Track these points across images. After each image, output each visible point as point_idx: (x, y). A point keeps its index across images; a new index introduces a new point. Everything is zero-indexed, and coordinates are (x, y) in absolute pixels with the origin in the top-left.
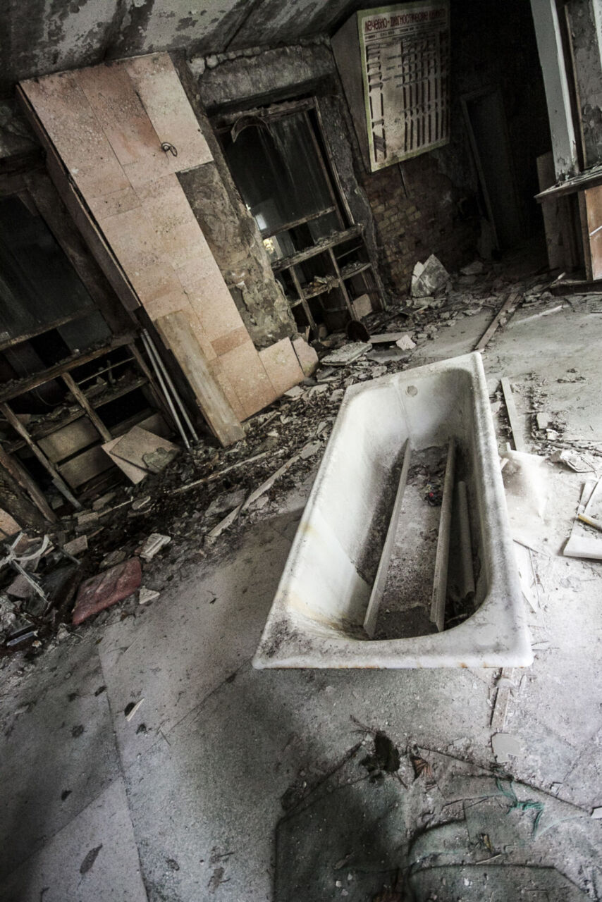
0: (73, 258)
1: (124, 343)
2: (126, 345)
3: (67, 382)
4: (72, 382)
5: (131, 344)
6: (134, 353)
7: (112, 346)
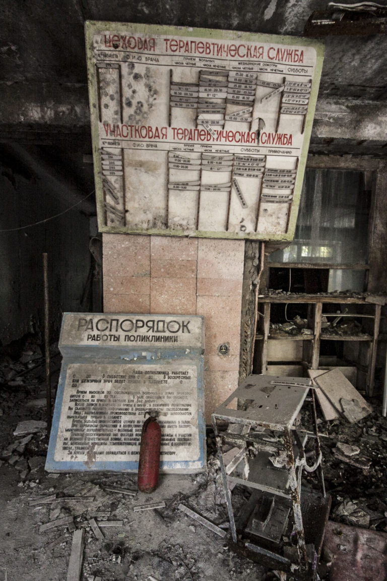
0: (375, 227)
1: (375, 302)
2: (375, 304)
3: (317, 310)
4: (321, 311)
5: (378, 305)
6: (377, 313)
7: (366, 300)
